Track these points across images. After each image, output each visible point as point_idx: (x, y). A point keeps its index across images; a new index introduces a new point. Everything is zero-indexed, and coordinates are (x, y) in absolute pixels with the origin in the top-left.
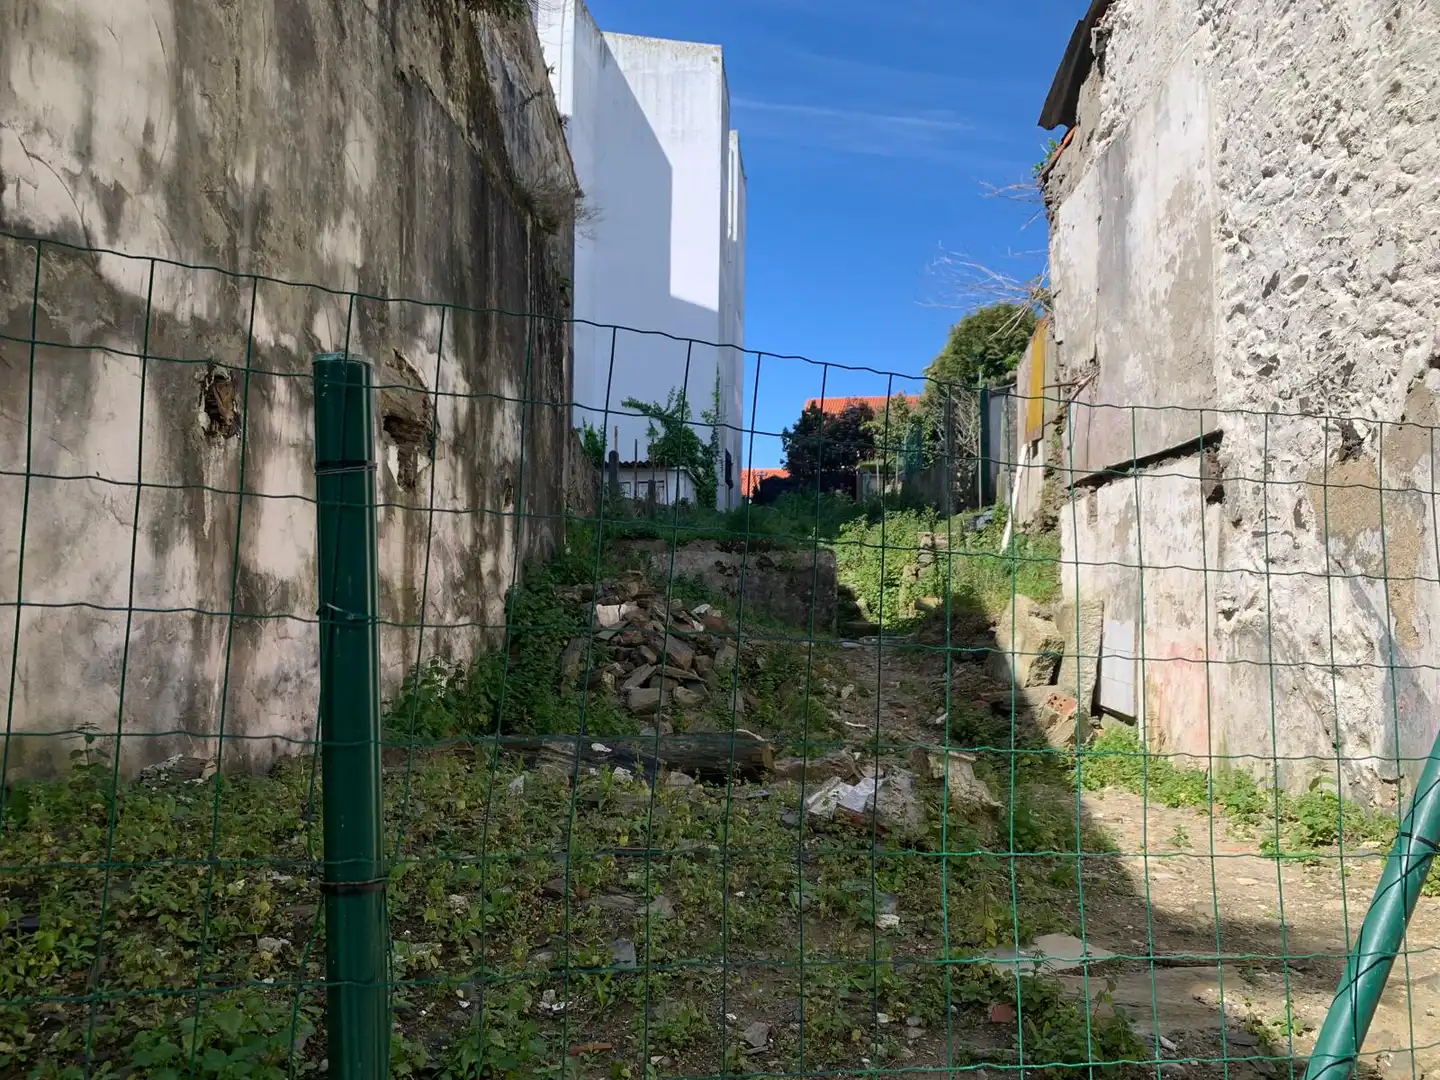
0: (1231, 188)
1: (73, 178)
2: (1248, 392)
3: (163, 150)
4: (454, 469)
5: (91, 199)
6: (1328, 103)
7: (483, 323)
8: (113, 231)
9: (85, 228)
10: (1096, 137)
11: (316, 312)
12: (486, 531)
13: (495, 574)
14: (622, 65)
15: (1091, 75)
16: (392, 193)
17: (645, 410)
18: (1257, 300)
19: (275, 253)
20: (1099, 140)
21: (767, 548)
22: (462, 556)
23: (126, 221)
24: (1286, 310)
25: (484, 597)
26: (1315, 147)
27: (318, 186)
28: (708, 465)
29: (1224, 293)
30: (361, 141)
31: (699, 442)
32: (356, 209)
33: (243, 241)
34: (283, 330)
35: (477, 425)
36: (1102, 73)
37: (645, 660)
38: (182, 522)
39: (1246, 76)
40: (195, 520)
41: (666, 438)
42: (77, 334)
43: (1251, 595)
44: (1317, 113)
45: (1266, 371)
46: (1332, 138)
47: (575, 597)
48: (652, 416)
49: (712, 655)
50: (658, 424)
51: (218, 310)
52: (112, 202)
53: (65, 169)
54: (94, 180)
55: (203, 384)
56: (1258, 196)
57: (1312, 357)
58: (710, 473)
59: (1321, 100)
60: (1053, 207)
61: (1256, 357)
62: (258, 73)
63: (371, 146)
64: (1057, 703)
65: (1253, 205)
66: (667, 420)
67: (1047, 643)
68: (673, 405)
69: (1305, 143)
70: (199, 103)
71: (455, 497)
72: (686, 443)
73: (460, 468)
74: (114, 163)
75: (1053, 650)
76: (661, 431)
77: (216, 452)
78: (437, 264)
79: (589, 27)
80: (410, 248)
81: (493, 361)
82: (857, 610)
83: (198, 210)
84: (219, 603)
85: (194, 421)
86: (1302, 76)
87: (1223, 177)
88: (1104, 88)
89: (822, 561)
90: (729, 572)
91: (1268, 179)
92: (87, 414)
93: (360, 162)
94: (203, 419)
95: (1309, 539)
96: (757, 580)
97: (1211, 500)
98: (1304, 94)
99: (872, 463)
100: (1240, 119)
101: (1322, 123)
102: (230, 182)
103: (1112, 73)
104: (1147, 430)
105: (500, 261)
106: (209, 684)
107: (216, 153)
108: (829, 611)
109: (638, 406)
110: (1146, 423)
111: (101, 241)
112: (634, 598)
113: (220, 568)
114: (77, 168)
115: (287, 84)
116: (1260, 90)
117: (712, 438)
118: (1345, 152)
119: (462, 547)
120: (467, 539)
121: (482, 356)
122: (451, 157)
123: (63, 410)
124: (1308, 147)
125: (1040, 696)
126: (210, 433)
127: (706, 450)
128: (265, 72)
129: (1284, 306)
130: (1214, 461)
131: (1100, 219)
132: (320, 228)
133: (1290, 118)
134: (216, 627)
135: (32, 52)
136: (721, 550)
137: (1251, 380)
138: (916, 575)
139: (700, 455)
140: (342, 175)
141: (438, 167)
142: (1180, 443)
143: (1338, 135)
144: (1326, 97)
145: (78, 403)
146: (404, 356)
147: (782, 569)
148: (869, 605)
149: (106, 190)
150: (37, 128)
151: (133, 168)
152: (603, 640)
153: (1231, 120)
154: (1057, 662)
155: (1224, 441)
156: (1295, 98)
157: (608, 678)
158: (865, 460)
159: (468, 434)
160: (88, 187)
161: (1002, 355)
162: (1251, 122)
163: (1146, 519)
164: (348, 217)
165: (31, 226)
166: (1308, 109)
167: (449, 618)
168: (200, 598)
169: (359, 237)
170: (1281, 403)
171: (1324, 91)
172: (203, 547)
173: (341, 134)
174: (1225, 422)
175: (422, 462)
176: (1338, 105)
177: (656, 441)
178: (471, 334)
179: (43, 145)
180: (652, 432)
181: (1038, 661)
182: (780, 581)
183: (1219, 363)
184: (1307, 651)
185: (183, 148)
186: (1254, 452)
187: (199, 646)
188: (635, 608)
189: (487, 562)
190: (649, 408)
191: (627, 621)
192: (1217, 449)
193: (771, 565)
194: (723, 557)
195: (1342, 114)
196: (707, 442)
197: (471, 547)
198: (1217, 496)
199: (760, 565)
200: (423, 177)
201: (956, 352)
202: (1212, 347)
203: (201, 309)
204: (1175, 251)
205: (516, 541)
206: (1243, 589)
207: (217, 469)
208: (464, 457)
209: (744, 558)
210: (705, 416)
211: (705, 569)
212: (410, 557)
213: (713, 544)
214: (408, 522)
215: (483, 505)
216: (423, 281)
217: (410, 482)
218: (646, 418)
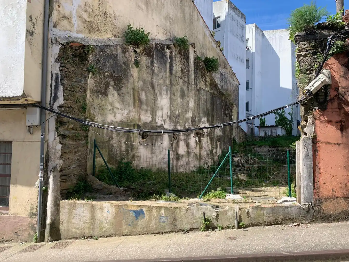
1: (161, 120)
3: (169, 114)
4: (208, 138)
7: (213, 116)
8: (165, 123)
11: (186, 124)
12: (214, 146)
13: (216, 153)
14: (267, 37)
16: (196, 105)
19: (180, 119)
21: (279, 147)
22: (209, 150)
23: (166, 122)
25: (214, 156)
27: (186, 110)
28: (290, 125)
30: (191, 101)
31: (288, 119)
32: (191, 110)
33: (177, 119)
34: (182, 127)
35: (212, 132)
40: (172, 149)
41: (280, 119)
50: (278, 116)
52: (165, 121)
58: (290, 127)
63: (193, 102)
66: (280, 115)
68: (281, 111)
70: (172, 107)
71: (208, 142)
72: (285, 120)
73: (209, 138)
74: (165, 117)
76: (278, 117)
77: (174, 142)
78: (204, 111)
79: (259, 31)
80: (199, 111)
81: (215, 122)
83: (172, 118)
84: (175, 157)
90: (271, 151)
92: (163, 140)
93: (191, 104)
94: (173, 139)
96: (276, 153)
102: (175, 114)
105: (216, 106)
106: (174, 165)
107: (174, 112)
111: (164, 124)
112: (241, 157)
113: (175, 153)
114: (162, 119)
115: (182, 100)
117: (291, 118)
119: (209, 149)
120: (210, 148)
121: (213, 121)
122: (206, 95)
123: (161, 141)
126: (174, 140)
127: (290, 121)
128: (179, 100)
132: (186, 114)
134: (175, 159)
136: (269, 147)
139: (288, 122)
140: (189, 107)
141: (204, 98)
145: (162, 140)
146: (198, 125)
147: (281, 151)
150: (159, 117)
151: (166, 117)
159: (210, 133)
164: (190, 111)
165: (159, 125)
167: (207, 159)
169: (191, 113)
172: (173, 151)
173: (189, 102)
175: (202, 138)
177: (277, 120)
178: (210, 119)
179: (159, 118)
180: (276, 118)
185: (171, 113)
187: (173, 161)
189: (214, 151)
191: (239, 160)
196: (290, 119)
197: (211, 149)
200: (202, 101)
203: (173, 128)
205: (220, 147)
207: (174, 144)
209: (274, 149)
210: (289, 113)
211: (265, 151)
212: (200, 151)
213: (267, 146)
214: (200, 146)
215: (213, 143)
216: (201, 115)
217: (200, 141)
218: (275, 114)
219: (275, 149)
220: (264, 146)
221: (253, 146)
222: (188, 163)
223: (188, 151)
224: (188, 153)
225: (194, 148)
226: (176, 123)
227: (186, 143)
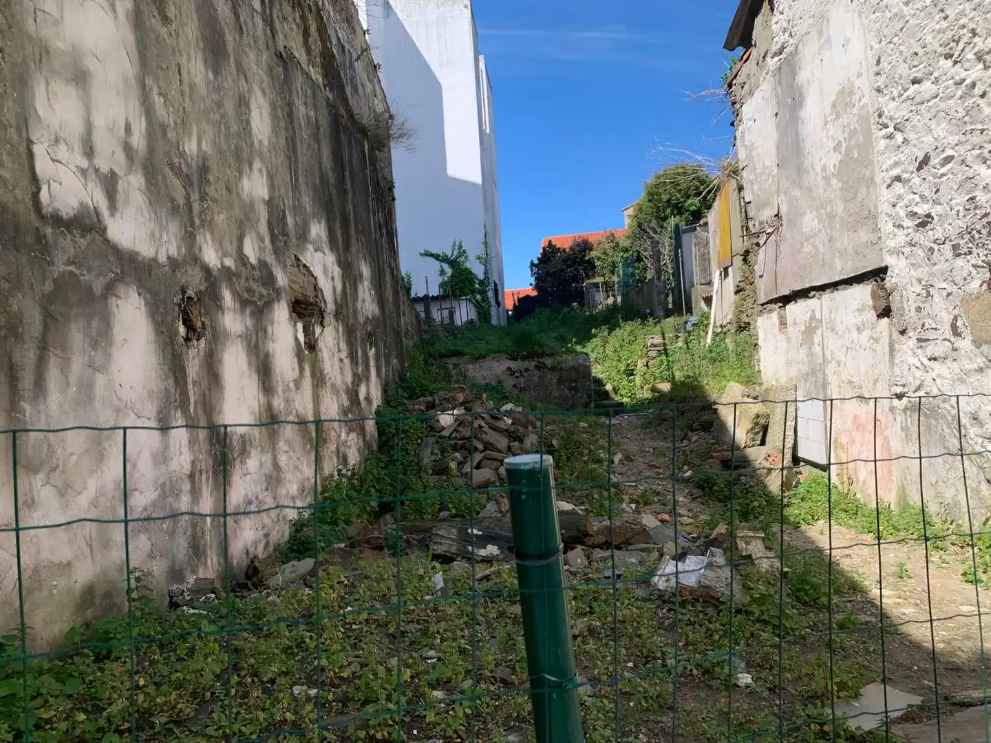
0: (885, 92)
1: (84, 172)
2: (908, 239)
3: (138, 141)
4: (337, 331)
5: (96, 186)
6: (965, 31)
7: (345, 223)
8: (113, 207)
9: (95, 208)
10: (769, 55)
11: (244, 237)
12: (360, 369)
13: (368, 399)
14: (400, 15)
15: (763, 11)
16: (282, 141)
17: (436, 257)
18: (912, 173)
19: (214, 200)
20: (772, 57)
21: (543, 355)
22: (347, 391)
23: (120, 198)
24: (937, 180)
25: (363, 418)
26: (956, 62)
27: (236, 147)
28: (483, 293)
29: (884, 167)
30: (260, 108)
31: (476, 277)
32: (262, 158)
33: (195, 196)
34: (225, 255)
35: (349, 297)
36: (772, 9)
37: (476, 449)
38: (176, 409)
39: (895, 10)
40: (184, 405)
41: (453, 275)
42: (98, 286)
43: (918, 383)
44: (956, 38)
45: (923, 225)
46: (970, 56)
47: (422, 408)
48: (441, 261)
49: (521, 441)
50: (446, 267)
51: (184, 249)
52: (110, 183)
53: (77, 167)
54: (97, 171)
55: (180, 307)
56: (908, 98)
57: (961, 214)
58: (485, 299)
59: (959, 28)
60: (737, 106)
61: (913, 215)
62: (193, 71)
63: (266, 110)
64: (770, 459)
65: (904, 105)
66: (453, 263)
67: (758, 416)
68: (456, 252)
69: (946, 59)
70: (158, 100)
71: (339, 350)
72: (467, 279)
73: (341, 329)
74: (109, 156)
75: (762, 421)
76: (449, 271)
77: (192, 352)
78: (314, 187)
80: (297, 180)
81: (354, 250)
82: (606, 393)
83: (165, 178)
84: (205, 459)
85: (176, 332)
86: (942, 11)
87: (878, 84)
88: (775, 20)
89: (581, 361)
90: (517, 374)
91: (916, 86)
92: (110, 344)
93: (261, 123)
94: (182, 330)
95: (965, 344)
96: (536, 379)
97: (880, 316)
98: (944, 24)
99: (594, 281)
100: (890, 42)
101: (961, 45)
102: (182, 155)
103: (780, 9)
104: (824, 264)
106: (204, 518)
107: (171, 135)
108: (589, 396)
109: (431, 255)
110: (823, 260)
111: (105, 212)
112: (462, 404)
113: (202, 434)
114: (84, 164)
115: (211, 75)
116: (907, 21)
117: (485, 273)
118: (981, 66)
119: (347, 384)
120: (349, 378)
121: (347, 248)
122: (315, 107)
123: (94, 345)
124: (950, 62)
125: (757, 455)
126: (187, 339)
127: (481, 282)
128: (197, 69)
129: (935, 177)
130: (883, 288)
131: (776, 114)
132: (240, 174)
133: (934, 43)
134: (204, 477)
135: (48, 84)
136: (510, 359)
137: (910, 231)
138: (647, 366)
139: (477, 286)
140: (250, 134)
141: (308, 117)
142: (853, 275)
143: (975, 54)
144: (964, 26)
145: (102, 338)
146: (301, 258)
147: (553, 369)
148: (614, 389)
149: (106, 176)
150: (57, 141)
151: (121, 156)
152: (445, 437)
153: (883, 43)
154: (765, 429)
155: (889, 273)
156: (937, 27)
157: (453, 465)
158: (589, 279)
159: (344, 304)
160: (94, 176)
161: (682, 200)
162: (900, 44)
163: (827, 328)
164: (257, 165)
165: (60, 214)
166: (949, 34)
167: (343, 435)
168: (192, 458)
169: (265, 177)
170: (936, 247)
171: (962, 22)
172: (191, 426)
173: (247, 105)
174: (889, 260)
175: (318, 330)
176: (974, 33)
177: (446, 279)
178: (339, 233)
179: (62, 152)
180: (442, 272)
181: (752, 429)
182: (552, 378)
183: (882, 218)
184: (967, 423)
185: (150, 135)
186: (914, 282)
187: (195, 493)
188: (463, 411)
189: (362, 392)
190: (439, 256)
191: (460, 422)
192: (883, 279)
193: (545, 366)
194: (512, 364)
195: (976, 39)
196: (481, 277)
197: (352, 383)
198: (886, 312)
199: (537, 368)
200: (300, 126)
201: (650, 201)
202: (876, 207)
203: (173, 252)
204: (841, 138)
205: (378, 372)
206: (911, 379)
207: (194, 368)
208: (343, 322)
209: (526, 364)
210: (479, 258)
211: (500, 373)
212: (316, 399)
213: (504, 356)
214: (313, 375)
215: (357, 351)
216: (307, 201)
217: (312, 346)
218: (437, 263)
219: (531, 364)
220: (494, 355)
221: (454, 360)
222: (274, 479)
223: (269, 407)
224: (270, 421)
225: (292, 385)
226: (192, 225)
227: (253, 358)
